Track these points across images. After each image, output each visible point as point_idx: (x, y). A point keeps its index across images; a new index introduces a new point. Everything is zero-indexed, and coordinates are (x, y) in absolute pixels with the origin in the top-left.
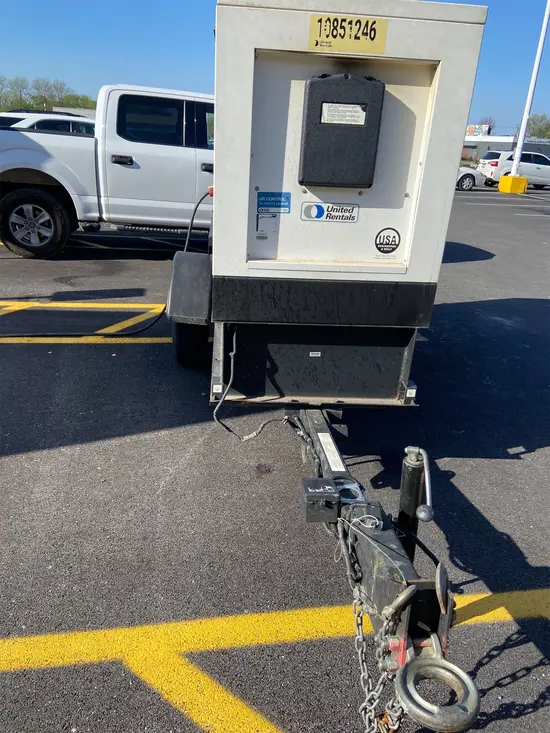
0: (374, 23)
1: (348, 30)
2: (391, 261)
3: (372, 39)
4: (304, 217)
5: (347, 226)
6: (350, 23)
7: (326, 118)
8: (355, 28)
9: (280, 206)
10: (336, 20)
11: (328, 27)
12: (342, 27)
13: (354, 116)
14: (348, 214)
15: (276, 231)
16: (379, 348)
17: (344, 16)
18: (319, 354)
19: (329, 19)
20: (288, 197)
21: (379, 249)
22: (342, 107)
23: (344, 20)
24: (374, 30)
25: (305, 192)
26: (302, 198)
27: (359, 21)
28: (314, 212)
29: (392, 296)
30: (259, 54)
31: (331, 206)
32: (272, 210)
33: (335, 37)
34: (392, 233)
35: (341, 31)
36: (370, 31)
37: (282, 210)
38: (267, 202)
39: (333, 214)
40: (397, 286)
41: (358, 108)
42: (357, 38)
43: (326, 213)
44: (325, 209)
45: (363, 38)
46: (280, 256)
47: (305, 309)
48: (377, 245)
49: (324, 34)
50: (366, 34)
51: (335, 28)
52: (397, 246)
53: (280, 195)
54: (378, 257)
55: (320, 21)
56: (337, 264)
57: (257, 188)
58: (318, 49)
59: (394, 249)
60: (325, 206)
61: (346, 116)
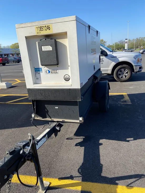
0: (49, 26)
1: (44, 29)
2: (69, 83)
3: (50, 30)
4: (46, 73)
5: (56, 74)
6: (44, 27)
7: (43, 50)
8: (45, 28)
9: (40, 71)
10: (40, 27)
11: (39, 29)
12: (42, 28)
13: (49, 48)
14: (56, 72)
15: (40, 77)
16: (72, 106)
17: (42, 26)
18: (57, 108)
19: (39, 27)
20: (41, 68)
21: (65, 80)
22: (46, 47)
23: (42, 27)
24: (49, 27)
25: (45, 67)
26: (44, 69)
27: (45, 26)
28: (48, 72)
29: (69, 92)
30: (26, 38)
31: (51, 70)
32: (38, 72)
33: (41, 31)
34: (68, 76)
35: (42, 29)
36: (49, 28)
37: (40, 72)
38: (37, 70)
39: (52, 72)
40: (70, 89)
41: (50, 46)
42: (46, 30)
43: (50, 72)
44: (50, 71)
45: (47, 30)
46: (42, 83)
47: (49, 96)
48: (64, 79)
49: (39, 31)
50: (48, 29)
51: (41, 29)
52: (70, 79)
53: (39, 68)
54: (65, 82)
55: (37, 28)
56: (56, 84)
57: (34, 67)
58: (38, 34)
59: (69, 80)
60: (50, 70)
61: (47, 49)
